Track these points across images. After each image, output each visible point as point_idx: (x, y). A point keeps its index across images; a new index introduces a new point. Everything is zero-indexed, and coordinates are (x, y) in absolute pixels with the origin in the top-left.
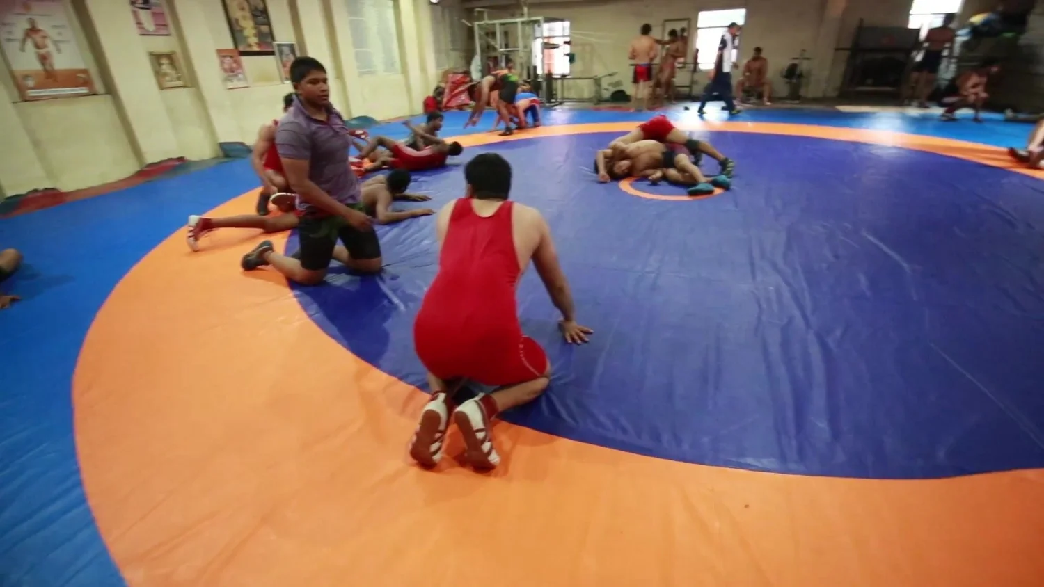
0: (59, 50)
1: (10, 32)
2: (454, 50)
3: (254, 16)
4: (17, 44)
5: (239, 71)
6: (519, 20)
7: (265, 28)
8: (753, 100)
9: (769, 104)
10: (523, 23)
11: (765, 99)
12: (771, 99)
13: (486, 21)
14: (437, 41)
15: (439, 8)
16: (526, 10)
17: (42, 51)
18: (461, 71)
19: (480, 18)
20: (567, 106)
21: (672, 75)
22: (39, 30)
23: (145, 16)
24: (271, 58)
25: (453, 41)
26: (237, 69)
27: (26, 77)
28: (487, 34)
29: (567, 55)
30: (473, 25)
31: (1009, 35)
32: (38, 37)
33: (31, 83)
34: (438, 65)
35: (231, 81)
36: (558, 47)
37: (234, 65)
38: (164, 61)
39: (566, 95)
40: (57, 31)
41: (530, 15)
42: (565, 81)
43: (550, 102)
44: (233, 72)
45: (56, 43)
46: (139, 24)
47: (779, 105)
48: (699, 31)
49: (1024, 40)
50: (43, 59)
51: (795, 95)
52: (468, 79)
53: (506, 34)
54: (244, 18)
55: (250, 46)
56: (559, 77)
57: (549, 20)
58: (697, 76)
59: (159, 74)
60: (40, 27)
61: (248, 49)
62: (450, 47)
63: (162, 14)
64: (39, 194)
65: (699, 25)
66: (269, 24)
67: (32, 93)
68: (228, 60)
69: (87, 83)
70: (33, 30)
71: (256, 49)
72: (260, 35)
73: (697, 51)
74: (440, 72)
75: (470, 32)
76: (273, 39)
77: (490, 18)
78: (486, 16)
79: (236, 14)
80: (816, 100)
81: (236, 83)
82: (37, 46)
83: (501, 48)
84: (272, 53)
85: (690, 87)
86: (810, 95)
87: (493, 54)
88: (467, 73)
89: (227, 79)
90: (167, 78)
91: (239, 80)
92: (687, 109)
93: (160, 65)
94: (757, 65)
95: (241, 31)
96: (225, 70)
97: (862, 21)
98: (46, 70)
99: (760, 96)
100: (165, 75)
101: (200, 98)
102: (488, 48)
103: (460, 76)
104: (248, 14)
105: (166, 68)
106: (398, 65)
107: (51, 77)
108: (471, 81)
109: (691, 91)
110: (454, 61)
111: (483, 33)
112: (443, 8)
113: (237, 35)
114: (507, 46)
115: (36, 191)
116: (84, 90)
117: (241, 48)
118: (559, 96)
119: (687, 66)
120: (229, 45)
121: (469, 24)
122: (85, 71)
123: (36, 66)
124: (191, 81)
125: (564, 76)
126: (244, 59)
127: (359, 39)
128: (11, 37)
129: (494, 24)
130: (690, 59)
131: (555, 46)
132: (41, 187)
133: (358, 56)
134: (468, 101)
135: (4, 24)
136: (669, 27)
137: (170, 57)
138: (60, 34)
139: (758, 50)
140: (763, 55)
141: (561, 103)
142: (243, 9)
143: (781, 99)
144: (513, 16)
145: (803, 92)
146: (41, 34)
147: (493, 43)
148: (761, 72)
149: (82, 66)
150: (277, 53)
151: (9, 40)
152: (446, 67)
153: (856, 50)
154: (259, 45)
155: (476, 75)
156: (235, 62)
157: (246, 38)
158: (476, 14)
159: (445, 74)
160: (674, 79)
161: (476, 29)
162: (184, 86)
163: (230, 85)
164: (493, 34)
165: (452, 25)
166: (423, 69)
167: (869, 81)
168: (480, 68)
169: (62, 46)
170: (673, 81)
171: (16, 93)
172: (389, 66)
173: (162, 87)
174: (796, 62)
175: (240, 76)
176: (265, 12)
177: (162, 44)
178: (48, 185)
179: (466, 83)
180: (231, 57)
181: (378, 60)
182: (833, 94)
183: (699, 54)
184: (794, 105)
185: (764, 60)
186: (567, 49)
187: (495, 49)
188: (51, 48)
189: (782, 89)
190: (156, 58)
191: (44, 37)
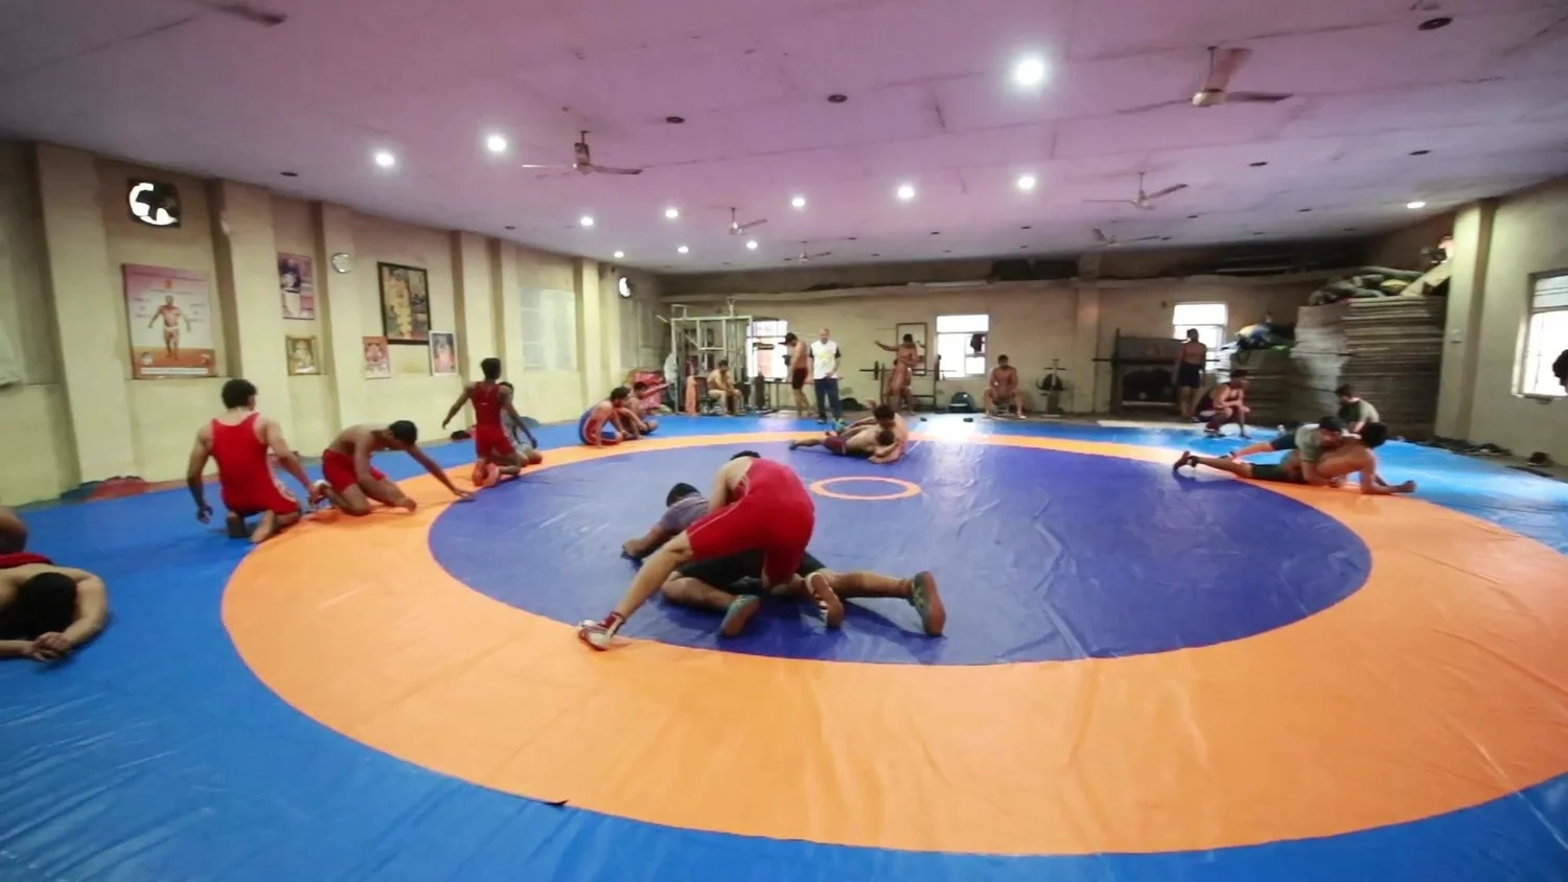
0: (189, 329)
1: (142, 308)
2: (646, 346)
3: (412, 303)
4: (147, 321)
5: (384, 360)
6: (724, 318)
7: (422, 317)
8: (1007, 413)
9: (1023, 417)
10: (728, 321)
11: (1019, 412)
12: (1024, 411)
13: (685, 318)
14: (625, 336)
15: (631, 302)
16: (731, 307)
17: (171, 329)
18: (653, 370)
19: (679, 313)
20: (783, 414)
21: (907, 382)
22: (174, 308)
23: (293, 300)
24: (425, 347)
25: (646, 337)
26: (382, 358)
27: (145, 354)
28: (686, 331)
29: (784, 356)
30: (670, 321)
31: (1280, 348)
32: (171, 315)
33: (148, 360)
34: (624, 362)
35: (372, 370)
36: (772, 349)
37: (379, 354)
38: (301, 346)
39: (782, 402)
40: (195, 309)
41: (736, 314)
42: (780, 386)
43: (760, 409)
44: (375, 360)
45: (188, 322)
46: (284, 306)
47: (1037, 419)
48: (940, 336)
49: (1295, 352)
50: (169, 337)
51: (1054, 408)
52: (661, 379)
53: (710, 332)
54: (401, 305)
55: (402, 334)
56: (772, 380)
57: (756, 319)
58: (940, 386)
59: (291, 359)
60: (175, 304)
61: (400, 338)
62: (641, 342)
63: (310, 298)
64: (121, 482)
65: (938, 330)
66: (428, 312)
67: (145, 371)
68: (374, 348)
69: (209, 364)
70: (169, 307)
71: (407, 337)
72: (416, 324)
73: (939, 357)
74: (627, 370)
75: (668, 327)
76: (430, 328)
77: (689, 315)
78: (685, 311)
79: (393, 300)
80: (1081, 415)
81: (377, 373)
82: (167, 323)
83: (703, 345)
84: (426, 343)
85: (934, 396)
86: (1078, 408)
87: (692, 353)
88: (660, 373)
89: (369, 368)
90: (301, 364)
91: (381, 369)
92: (924, 420)
93: (295, 349)
94: (1006, 374)
95: (396, 317)
96: (368, 359)
97: (1118, 331)
98: (169, 349)
99: (1013, 409)
100: (298, 360)
101: (332, 387)
102: (686, 347)
103: (652, 375)
104: (405, 300)
105: (301, 352)
106: (574, 363)
107: (172, 356)
108: (664, 382)
109: (935, 402)
110: (644, 360)
111: (680, 330)
112: (636, 302)
113: (389, 322)
114: (710, 344)
115: (117, 478)
116: (204, 371)
117: (391, 336)
118: (773, 403)
119: (928, 373)
120: (377, 330)
121: (665, 321)
122: (211, 352)
123: (160, 344)
124: (326, 369)
125: (778, 381)
126: (392, 348)
127: (530, 330)
128: (142, 313)
129: (695, 321)
130: (931, 367)
131: (770, 347)
132: (124, 474)
133: (526, 350)
134: (657, 405)
135: (139, 300)
136: (904, 331)
137: (308, 342)
138: (196, 313)
139: (1003, 358)
140: (1010, 363)
141: (775, 411)
142: (401, 296)
143: (1039, 413)
144: (719, 312)
145: (1064, 405)
146: (174, 311)
147: (692, 341)
148: (1011, 381)
149: (209, 346)
150: (431, 343)
151: (139, 316)
152: (635, 366)
153: (1117, 361)
154: (412, 333)
155: (670, 375)
156: (381, 350)
157: (399, 326)
158: (673, 310)
159: (632, 374)
160: (910, 387)
161: (673, 325)
162: (318, 374)
163: (370, 375)
164: (694, 331)
165: (645, 320)
166: (605, 367)
167: (1143, 395)
168: (675, 367)
169: (193, 324)
170: (909, 391)
171: (129, 369)
172: (563, 361)
173: (290, 374)
174: (1049, 372)
175: (384, 366)
176: (426, 300)
177: (301, 329)
178: (133, 473)
179: (657, 384)
180: (378, 345)
181: (550, 355)
182: (1102, 408)
183: (941, 361)
184: (1054, 418)
185: (1012, 368)
186: (784, 350)
187: (694, 347)
188: (181, 326)
189: (1041, 402)
190: (292, 342)
191: (177, 315)
